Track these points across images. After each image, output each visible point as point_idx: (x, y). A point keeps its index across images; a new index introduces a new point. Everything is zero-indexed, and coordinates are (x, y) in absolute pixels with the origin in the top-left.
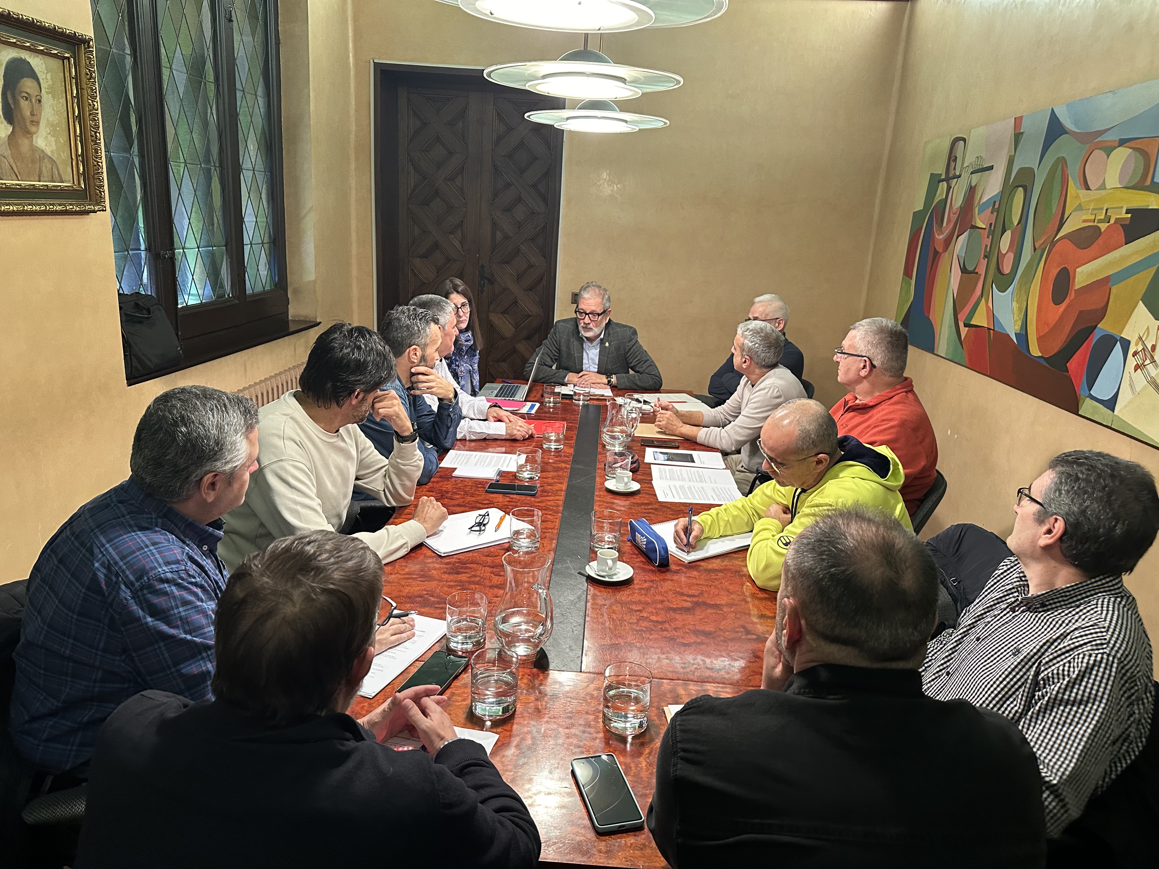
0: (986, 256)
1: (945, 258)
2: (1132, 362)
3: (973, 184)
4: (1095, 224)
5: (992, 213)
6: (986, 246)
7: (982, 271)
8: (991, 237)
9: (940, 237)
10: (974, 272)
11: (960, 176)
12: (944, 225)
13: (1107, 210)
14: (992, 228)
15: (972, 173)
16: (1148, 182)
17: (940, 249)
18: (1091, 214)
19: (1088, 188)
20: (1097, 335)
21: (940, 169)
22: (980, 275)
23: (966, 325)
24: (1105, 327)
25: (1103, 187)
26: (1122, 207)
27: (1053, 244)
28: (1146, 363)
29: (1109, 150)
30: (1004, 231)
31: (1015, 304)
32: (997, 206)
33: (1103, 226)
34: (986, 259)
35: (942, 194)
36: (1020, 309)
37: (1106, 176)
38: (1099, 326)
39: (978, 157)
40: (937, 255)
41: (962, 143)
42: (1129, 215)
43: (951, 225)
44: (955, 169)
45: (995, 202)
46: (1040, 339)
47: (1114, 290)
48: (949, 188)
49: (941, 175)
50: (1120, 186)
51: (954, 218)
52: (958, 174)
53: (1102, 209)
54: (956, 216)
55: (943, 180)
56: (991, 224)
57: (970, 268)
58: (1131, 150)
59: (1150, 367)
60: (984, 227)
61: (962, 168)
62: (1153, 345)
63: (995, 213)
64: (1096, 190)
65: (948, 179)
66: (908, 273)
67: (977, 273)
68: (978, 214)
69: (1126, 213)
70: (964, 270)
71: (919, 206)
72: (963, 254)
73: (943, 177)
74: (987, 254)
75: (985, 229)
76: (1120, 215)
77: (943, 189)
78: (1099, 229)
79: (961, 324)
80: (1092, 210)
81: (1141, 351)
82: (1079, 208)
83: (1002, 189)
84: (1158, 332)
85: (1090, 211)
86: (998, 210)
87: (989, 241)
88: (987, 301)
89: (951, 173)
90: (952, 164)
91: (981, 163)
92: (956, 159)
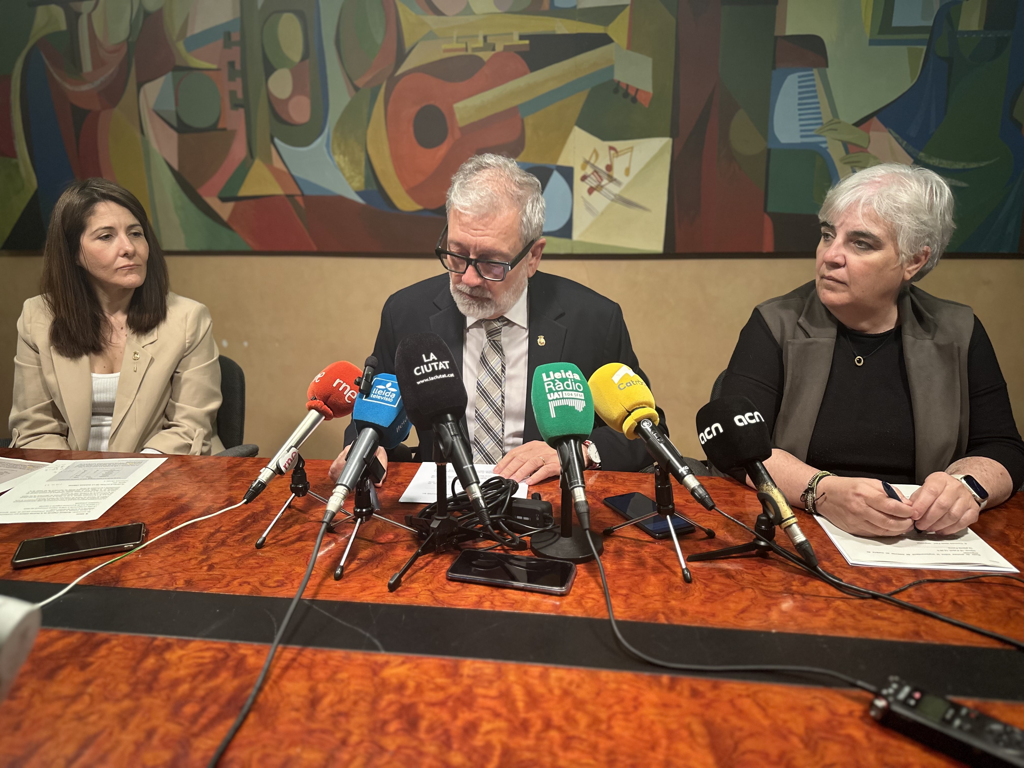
0: (236, 106)
1: (114, 116)
2: (581, 186)
3: (150, 8)
4: (470, 52)
5: (226, 47)
6: (233, 91)
7: (235, 124)
8: (239, 79)
9: (82, 88)
10: (213, 128)
12: (87, 67)
13: (485, 38)
14: (238, 67)
16: (546, 6)
17: (89, 104)
18: (457, 42)
19: (439, 13)
22: (233, 131)
23: (224, 200)
24: (525, 159)
25: (468, 11)
26: (511, 34)
27: (393, 81)
28: (603, 184)
30: (269, 70)
31: (340, 159)
32: (236, 37)
33: (486, 56)
34: (241, 111)
35: (52, 22)
36: (354, 163)
40: (85, 115)
42: (527, 42)
43: (111, 70)
46: (413, 192)
47: (529, 120)
48: (73, 15)
50: (498, 11)
51: (113, 57)
53: (477, 36)
56: (231, 63)
57: (198, 124)
59: (611, 187)
60: (214, 66)
62: (607, 165)
63: (237, 49)
64: (457, 15)
67: (224, 129)
68: (189, 50)
69: (520, 40)
70: (181, 128)
72: (169, 109)
74: (239, 103)
75: (218, 70)
76: (512, 42)
77: (52, 16)
78: (480, 59)
79: (214, 202)
80: (458, 38)
81: (593, 174)
82: (431, 36)
83: (238, 15)
84: (612, 152)
85: (455, 39)
86: (242, 44)
87: (237, 86)
88: (268, 163)
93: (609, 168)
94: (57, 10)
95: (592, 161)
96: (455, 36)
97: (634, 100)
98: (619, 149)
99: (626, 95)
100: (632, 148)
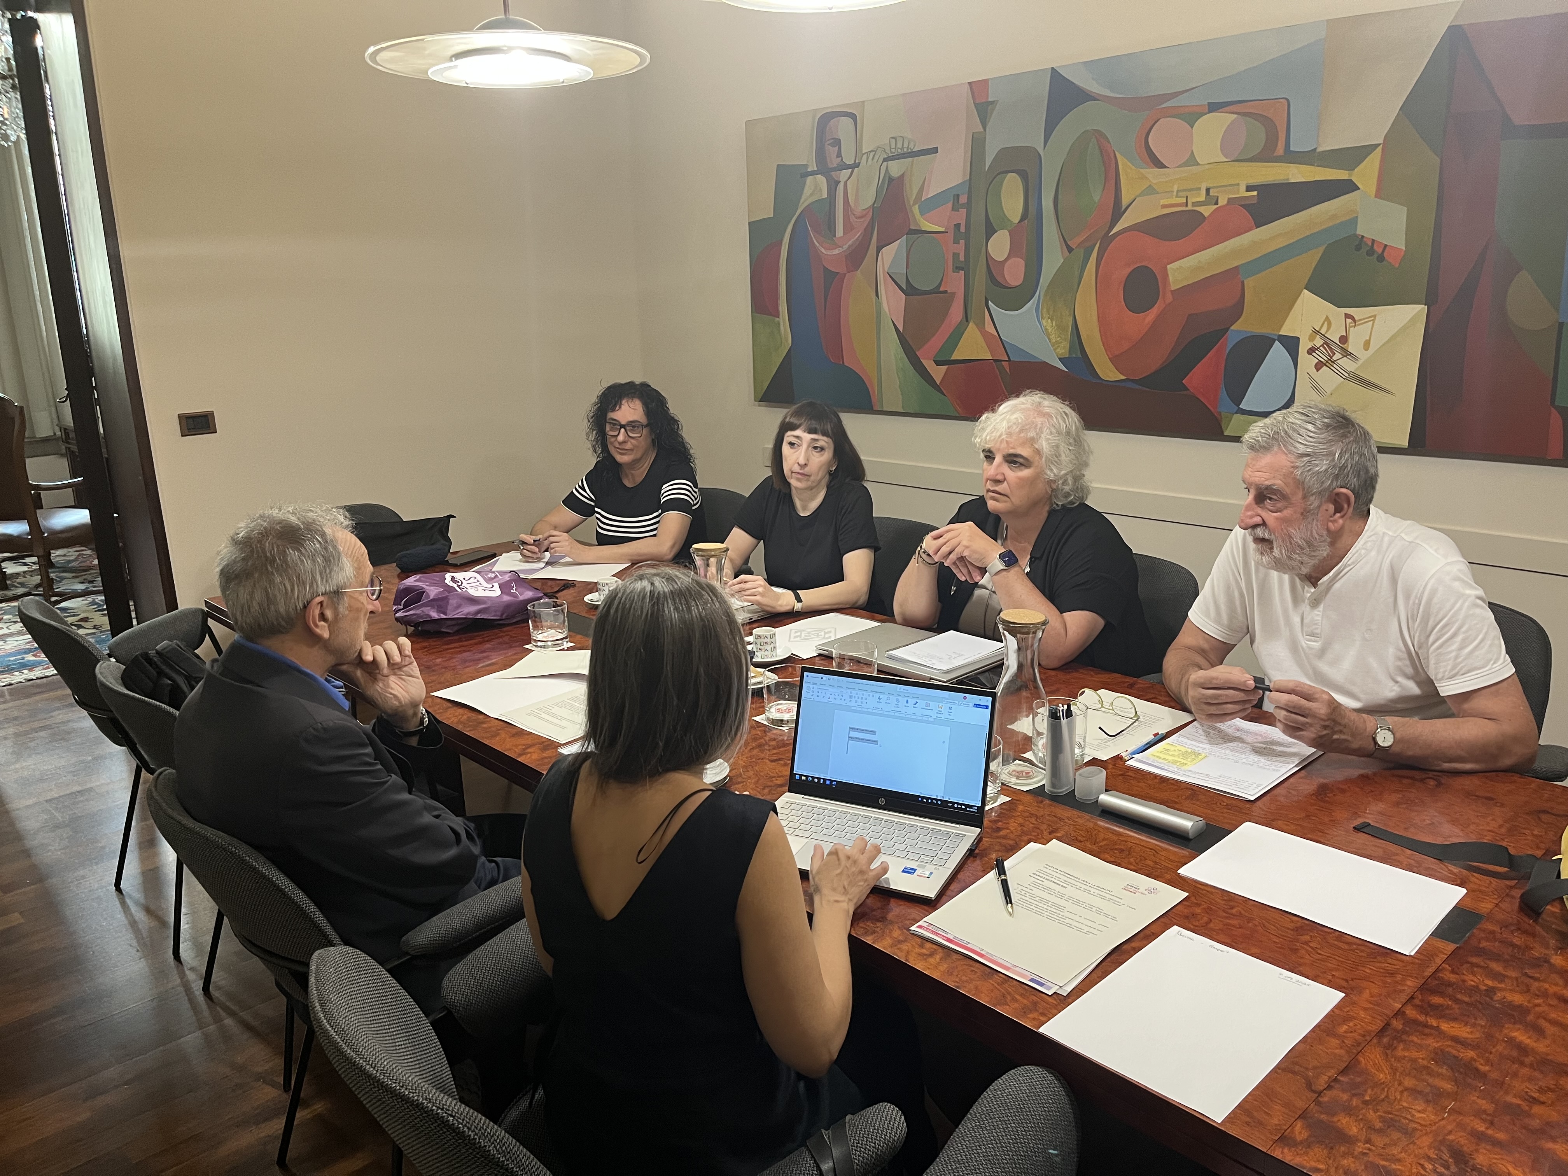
0: (957, 268)
1: (856, 279)
2: (1307, 362)
3: (895, 175)
4: (1190, 207)
5: (955, 209)
6: (956, 255)
7: (954, 287)
8: (962, 241)
9: (832, 252)
10: (936, 291)
11: (856, 165)
12: (839, 234)
13: (1208, 191)
14: (962, 231)
15: (886, 160)
16: (1280, 150)
17: (837, 268)
18: (1177, 196)
19: (1160, 165)
20: (1231, 340)
21: (801, 159)
22: (953, 294)
23: (938, 363)
24: (1243, 327)
25: (1192, 161)
26: (1238, 185)
27: (1107, 241)
28: (1334, 358)
29: (1191, 117)
30: (990, 231)
31: (1048, 324)
32: (963, 199)
33: (1206, 211)
34: (962, 272)
35: (817, 191)
36: (1060, 328)
37: (1193, 149)
38: (1232, 328)
39: (894, 138)
40: (833, 277)
41: (845, 120)
42: (1254, 193)
43: (857, 235)
44: (839, 156)
45: (958, 196)
46: (1116, 360)
47: (1249, 283)
48: (833, 185)
49: (806, 165)
50: (1226, 160)
51: (860, 223)
52: (849, 162)
53: (1200, 189)
54: (864, 220)
55: (813, 173)
56: (957, 226)
57: (924, 286)
58: (1236, 116)
59: (1345, 362)
60: (942, 229)
61: (859, 153)
62: (1342, 336)
63: (964, 210)
64: (1178, 167)
65: (826, 171)
66: (763, 308)
67: (944, 292)
68: (922, 215)
69: (1247, 191)
70: (909, 290)
71: (762, 212)
72: (901, 272)
74: (961, 264)
75: (945, 232)
76: (1238, 194)
77: (817, 185)
78: (1200, 214)
79: (929, 365)
80: (1178, 191)
81: (1322, 345)
82: (1150, 190)
83: (968, 178)
84: (1349, 321)
85: (1175, 193)
86: (968, 206)
87: (960, 248)
88: (981, 326)
89: (834, 162)
90: (832, 151)
91: (906, 145)
92: (837, 143)
93: (1344, 339)
94: (821, 180)
95: (1323, 332)
96: (1175, 190)
97: (1381, 258)
98: (1356, 319)
99: (1371, 252)
100: (1375, 316)
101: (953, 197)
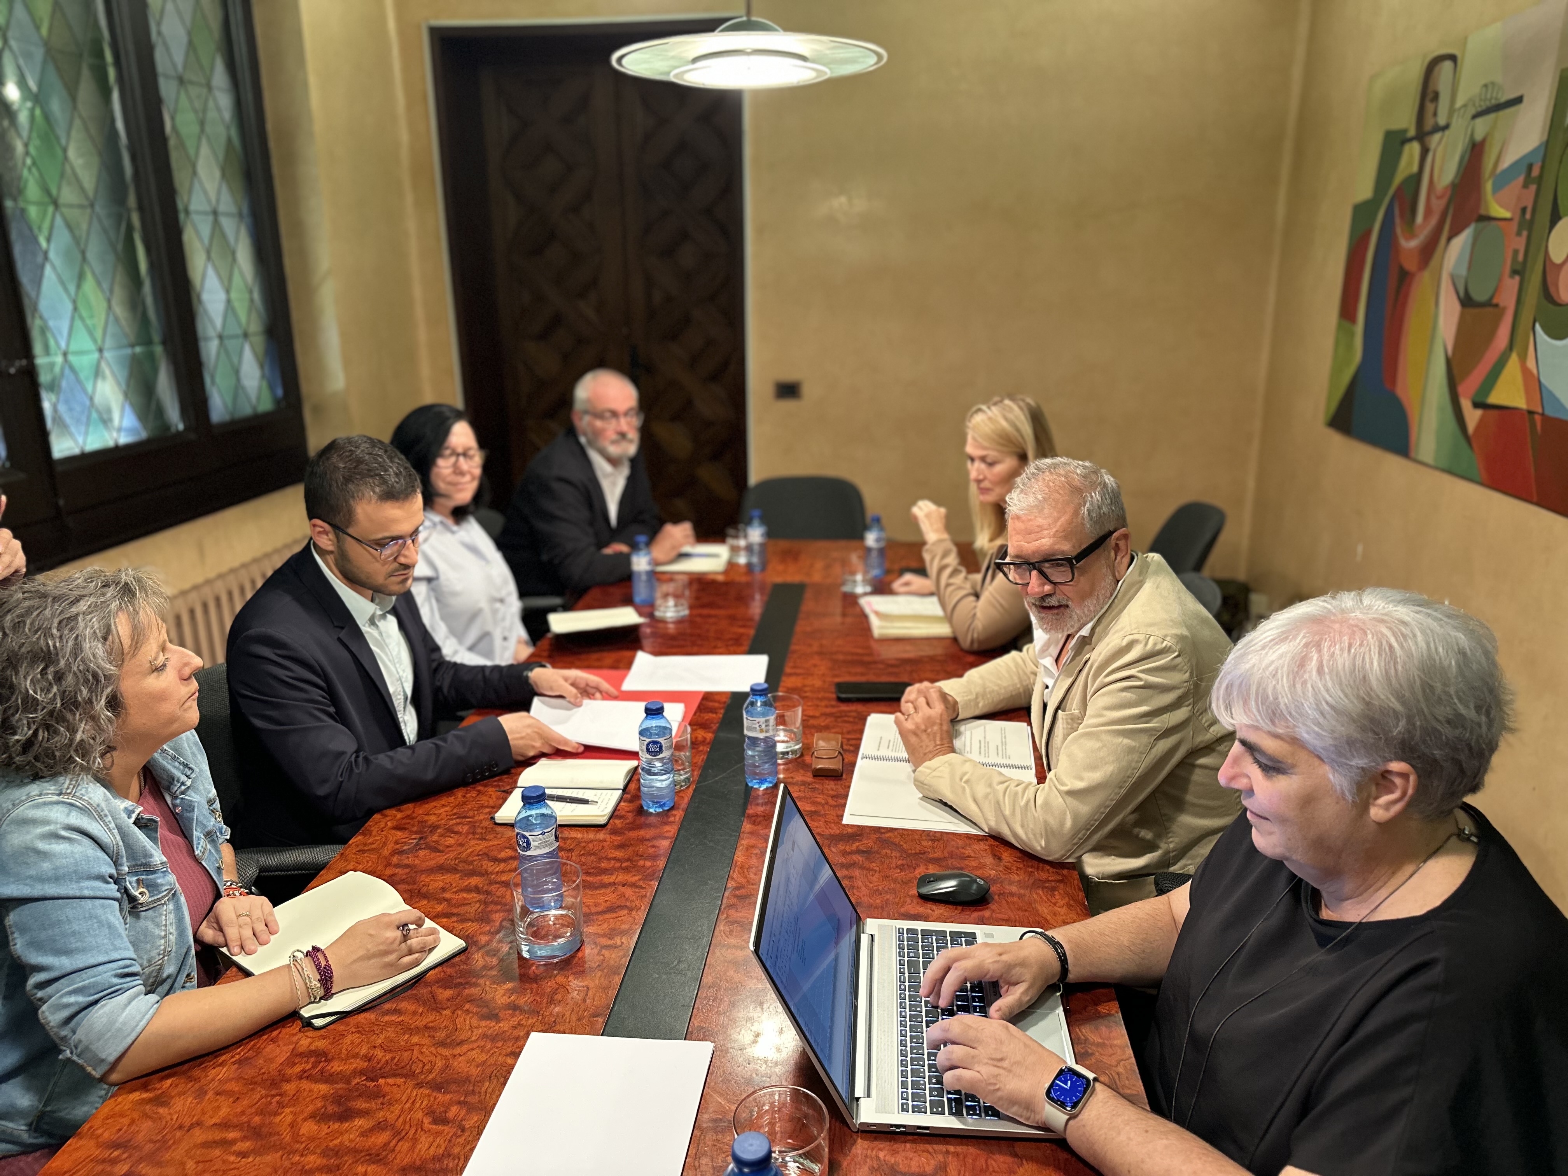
0: (1515, 272)
1: (1423, 281)
3: (1478, 137)
5: (1525, 186)
6: (1516, 252)
7: (1508, 299)
8: (1525, 233)
9: (1410, 244)
10: (1489, 304)
11: (1446, 127)
12: (1419, 218)
14: (1528, 216)
15: (1474, 117)
17: (1410, 265)
21: (1405, 120)
22: (1504, 310)
23: (1476, 406)
30: (1556, 219)
32: (1535, 172)
34: (1517, 278)
35: (1410, 163)
39: (1486, 86)
40: (1405, 278)
41: (1448, 65)
43: (1434, 221)
44: (1435, 114)
45: (1532, 165)
48: (1425, 151)
49: (1405, 131)
51: (1438, 205)
52: (1442, 121)
54: (1443, 202)
55: (1411, 140)
56: (1524, 210)
57: (1479, 296)
60: (1508, 215)
61: (1452, 111)
63: (1533, 188)
65: (1422, 136)
66: (1347, 312)
67: (1497, 305)
68: (1494, 192)
70: (1467, 301)
71: (1364, 190)
72: (1463, 272)
73: (1412, 132)
74: (1519, 267)
77: (1411, 156)
79: (1466, 404)
83: (1545, 139)
86: (1540, 179)
87: (1520, 243)
88: (1523, 358)
89: (1429, 124)
90: (1430, 107)
91: (1494, 95)
92: (1436, 97)
94: (1415, 147)
101: (1526, 165)
